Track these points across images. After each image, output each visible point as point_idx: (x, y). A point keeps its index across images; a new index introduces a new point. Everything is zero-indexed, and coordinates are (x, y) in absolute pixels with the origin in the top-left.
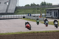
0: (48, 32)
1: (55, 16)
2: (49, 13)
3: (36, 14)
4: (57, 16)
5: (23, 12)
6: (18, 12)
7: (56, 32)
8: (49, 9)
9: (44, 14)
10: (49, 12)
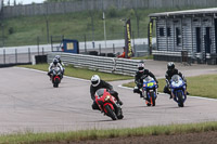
0: (167, 134)
1: (199, 51)
2: (169, 35)
3: (102, 43)
4: (208, 50)
5: (37, 32)
6: (11, 32)
7: (206, 130)
8: (171, 16)
9: (145, 41)
10: (169, 30)
